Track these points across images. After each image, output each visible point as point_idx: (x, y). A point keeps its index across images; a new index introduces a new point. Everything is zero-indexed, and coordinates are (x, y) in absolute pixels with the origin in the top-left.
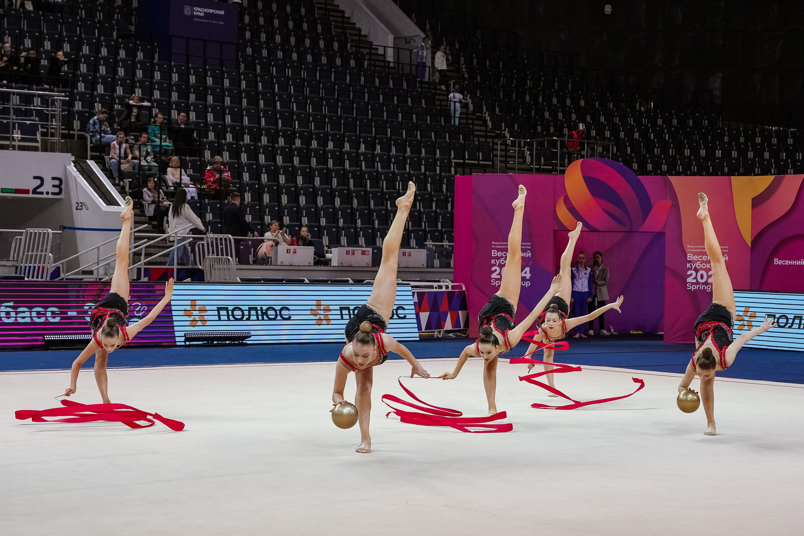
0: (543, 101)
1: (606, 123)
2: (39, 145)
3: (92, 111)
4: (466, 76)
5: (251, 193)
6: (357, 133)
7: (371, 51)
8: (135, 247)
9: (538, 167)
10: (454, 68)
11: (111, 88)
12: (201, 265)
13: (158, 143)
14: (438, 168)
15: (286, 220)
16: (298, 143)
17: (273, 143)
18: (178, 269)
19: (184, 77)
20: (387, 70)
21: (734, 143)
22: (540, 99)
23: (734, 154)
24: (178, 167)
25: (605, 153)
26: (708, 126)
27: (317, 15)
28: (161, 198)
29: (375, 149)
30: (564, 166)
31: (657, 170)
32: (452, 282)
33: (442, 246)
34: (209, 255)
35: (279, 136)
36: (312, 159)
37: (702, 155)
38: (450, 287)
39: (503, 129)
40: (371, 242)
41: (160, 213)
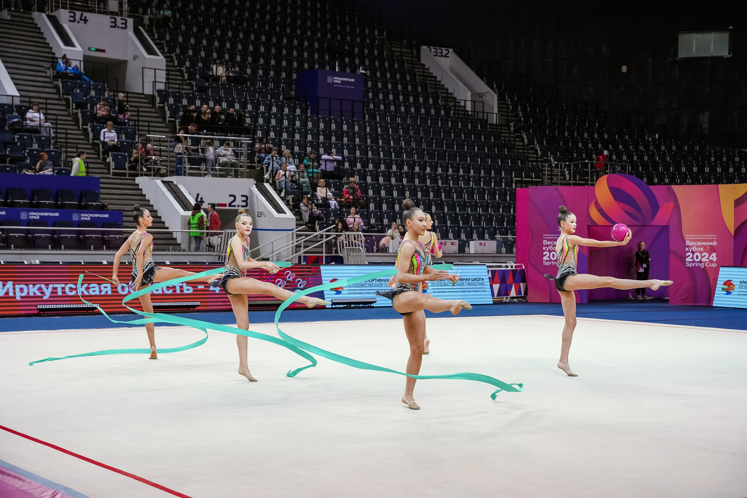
0: (578, 136)
1: (623, 150)
4: (522, 119)
5: (374, 204)
6: (446, 161)
7: (455, 104)
8: (297, 242)
9: (575, 182)
10: (513, 114)
11: (279, 134)
12: (341, 253)
13: (311, 170)
16: (406, 168)
17: (389, 170)
18: (326, 256)
19: (328, 125)
20: (466, 117)
21: (718, 162)
22: (576, 134)
23: (719, 170)
24: (324, 187)
25: (623, 171)
26: (699, 150)
27: (418, 80)
29: (459, 172)
30: (594, 181)
31: (661, 182)
32: (515, 263)
33: (507, 238)
34: (346, 246)
35: (393, 164)
36: (416, 179)
37: (694, 171)
38: (514, 266)
39: (549, 155)
40: (457, 236)
41: (313, 218)
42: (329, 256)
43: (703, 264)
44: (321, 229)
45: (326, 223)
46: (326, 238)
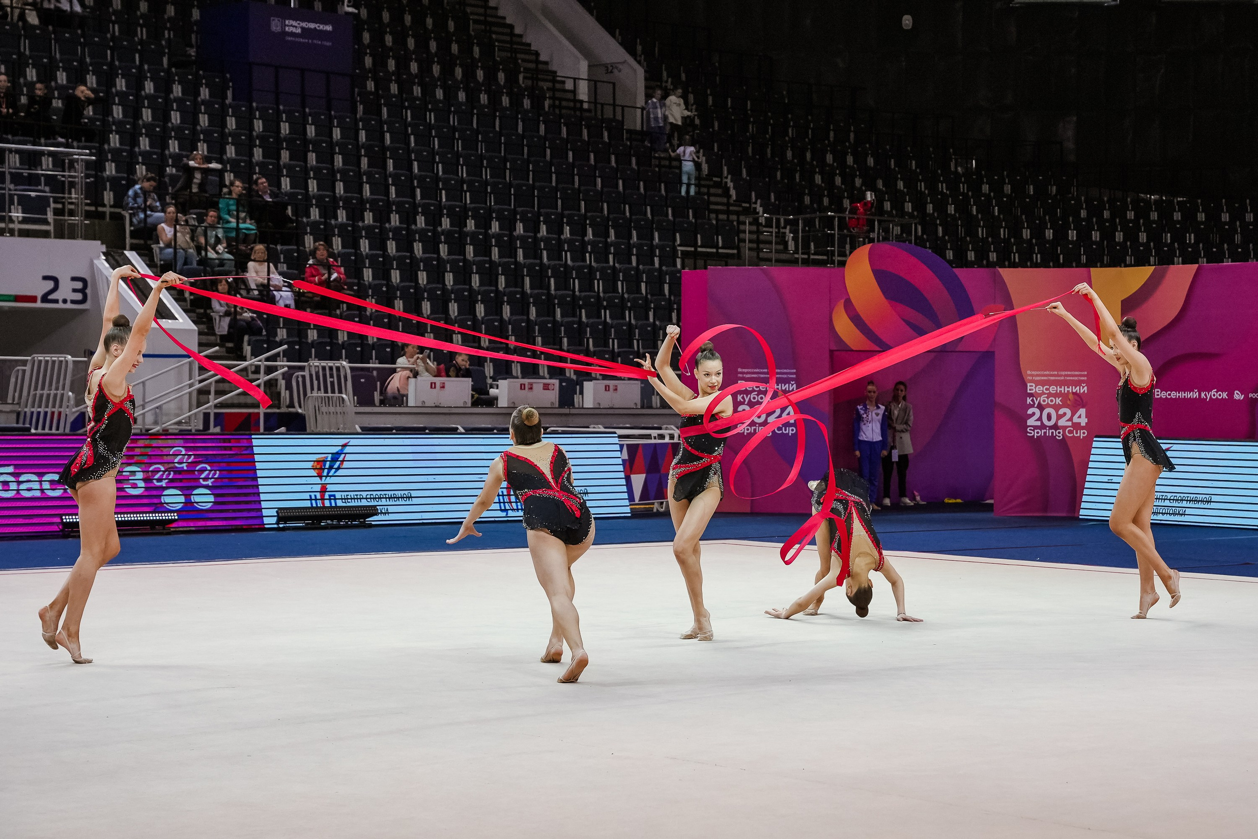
0: (812, 159)
1: (905, 190)
2: (51, 228)
3: (131, 177)
6: (534, 208)
7: (554, 85)
8: (201, 381)
9: (806, 256)
11: (161, 142)
12: (300, 407)
13: (233, 224)
14: (656, 260)
16: (446, 223)
17: (409, 225)
18: (265, 414)
19: (272, 126)
20: (578, 113)
21: (1095, 219)
22: (808, 155)
23: (1096, 236)
24: (264, 261)
25: (904, 235)
26: (1056, 195)
27: (473, 31)
29: (561, 232)
30: (845, 255)
31: (982, 260)
34: (312, 391)
35: (417, 213)
36: (468, 247)
37: (1047, 238)
39: (754, 200)
40: (555, 372)
41: (238, 330)
42: (274, 413)
43: (1061, 431)
44: (255, 354)
45: (268, 341)
46: (266, 374)
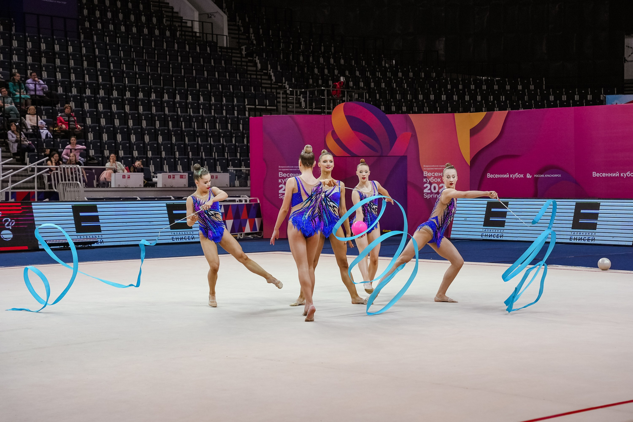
0: (313, 61)
1: (360, 76)
4: (255, 42)
5: (93, 133)
6: (173, 87)
7: (181, 24)
8: (3, 176)
9: (311, 110)
10: (245, 37)
12: (56, 189)
13: (18, 95)
14: (236, 112)
15: (121, 153)
16: (128, 95)
17: (109, 95)
18: (38, 192)
19: (36, 45)
20: (194, 38)
21: (455, 90)
22: (311, 59)
23: (455, 98)
24: (35, 114)
25: (360, 98)
26: (435, 77)
28: (23, 138)
29: (187, 99)
30: (330, 109)
31: (399, 110)
32: (249, 197)
33: (241, 170)
34: (62, 181)
35: (113, 90)
36: (140, 106)
37: (431, 99)
38: (248, 200)
39: (284, 82)
40: (187, 168)
41: (22, 150)
42: (42, 192)
44: (31, 162)
46: (38, 172)
